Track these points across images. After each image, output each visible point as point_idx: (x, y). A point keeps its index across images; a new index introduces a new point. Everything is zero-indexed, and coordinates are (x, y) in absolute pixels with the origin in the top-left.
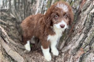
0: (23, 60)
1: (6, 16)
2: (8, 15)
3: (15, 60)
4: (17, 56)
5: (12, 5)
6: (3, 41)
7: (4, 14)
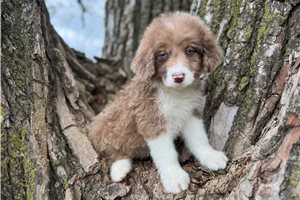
0: (96, 161)
1: (106, 72)
2: (111, 71)
3: (75, 152)
4: (84, 145)
5: (127, 49)
6: (64, 100)
7: (104, 66)
